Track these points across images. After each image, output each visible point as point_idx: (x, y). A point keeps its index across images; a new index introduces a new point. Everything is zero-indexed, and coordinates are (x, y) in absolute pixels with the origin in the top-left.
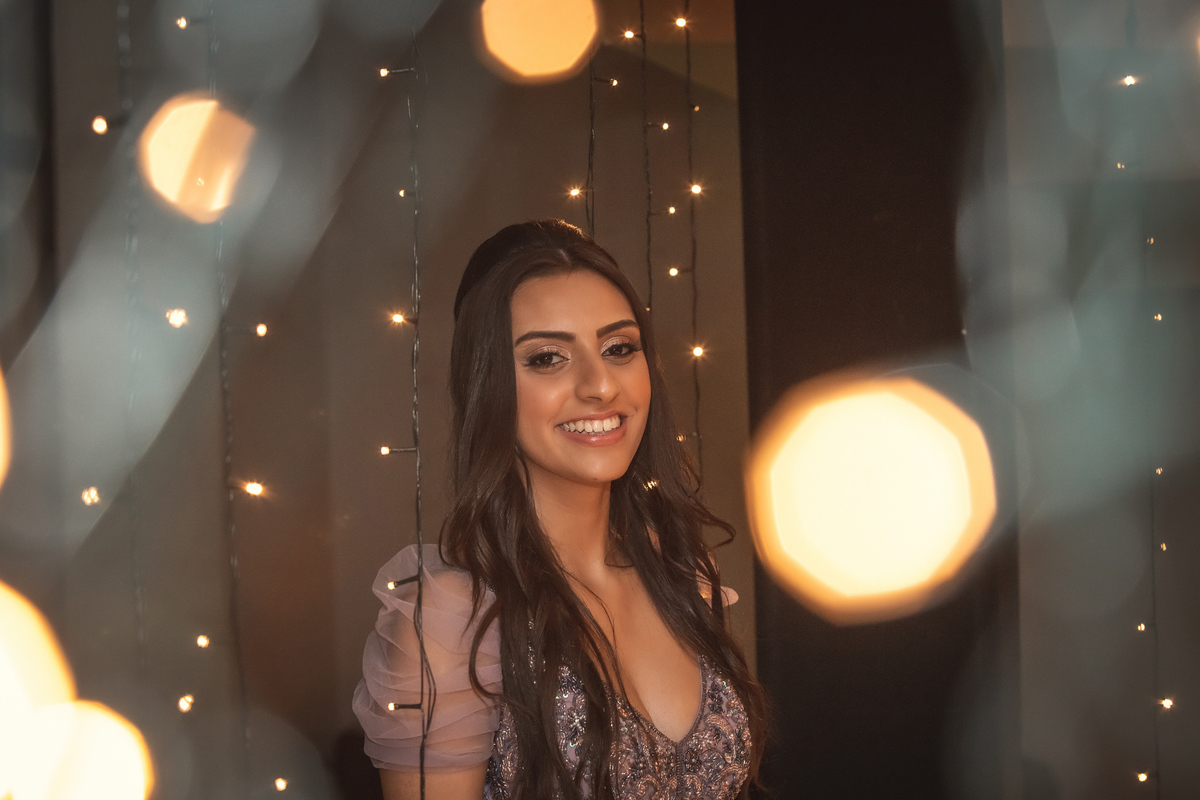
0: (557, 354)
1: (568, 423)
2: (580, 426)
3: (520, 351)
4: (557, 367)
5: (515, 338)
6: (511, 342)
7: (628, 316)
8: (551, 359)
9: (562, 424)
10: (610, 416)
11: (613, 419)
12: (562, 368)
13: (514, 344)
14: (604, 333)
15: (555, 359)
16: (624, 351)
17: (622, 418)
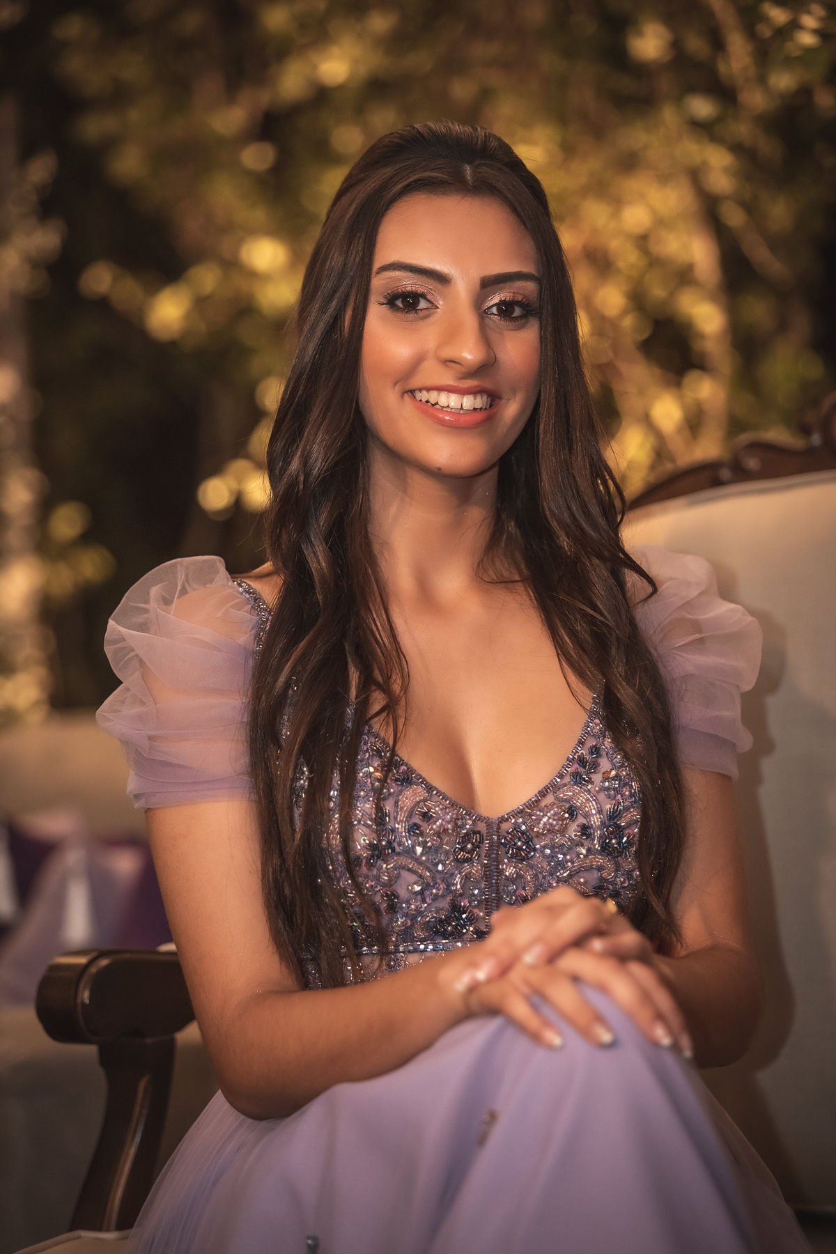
0: (423, 296)
1: (420, 390)
2: (433, 396)
3: (379, 283)
4: (421, 314)
5: (377, 265)
6: (370, 269)
7: (528, 268)
8: (418, 303)
9: (414, 391)
10: (474, 392)
11: (479, 398)
12: (427, 317)
13: (373, 274)
14: (489, 284)
15: (423, 304)
16: (517, 312)
17: (494, 397)
